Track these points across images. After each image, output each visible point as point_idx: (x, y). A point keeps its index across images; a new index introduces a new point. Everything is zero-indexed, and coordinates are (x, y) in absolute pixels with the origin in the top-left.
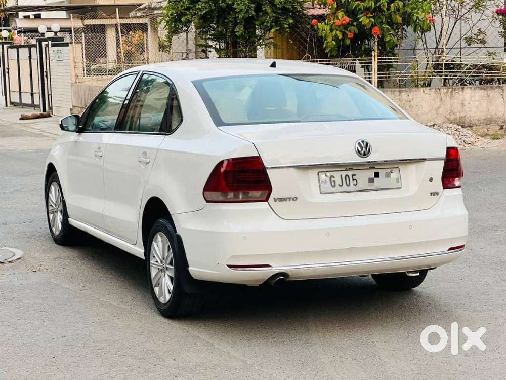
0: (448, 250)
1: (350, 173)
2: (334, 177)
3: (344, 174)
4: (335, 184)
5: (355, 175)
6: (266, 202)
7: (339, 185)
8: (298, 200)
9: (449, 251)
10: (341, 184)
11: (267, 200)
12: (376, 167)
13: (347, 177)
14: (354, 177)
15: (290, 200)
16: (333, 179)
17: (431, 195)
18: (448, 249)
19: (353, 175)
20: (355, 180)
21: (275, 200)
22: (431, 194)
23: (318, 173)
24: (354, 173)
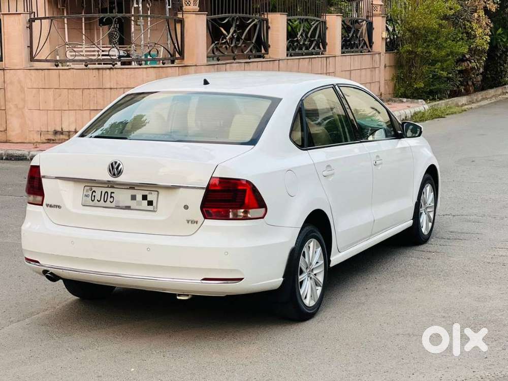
0: (202, 280)
1: (110, 190)
3: (104, 190)
5: (113, 193)
8: (62, 209)
12: (136, 188)
13: (106, 194)
14: (112, 194)
17: (188, 222)
19: (112, 193)
21: (47, 205)
24: (112, 191)
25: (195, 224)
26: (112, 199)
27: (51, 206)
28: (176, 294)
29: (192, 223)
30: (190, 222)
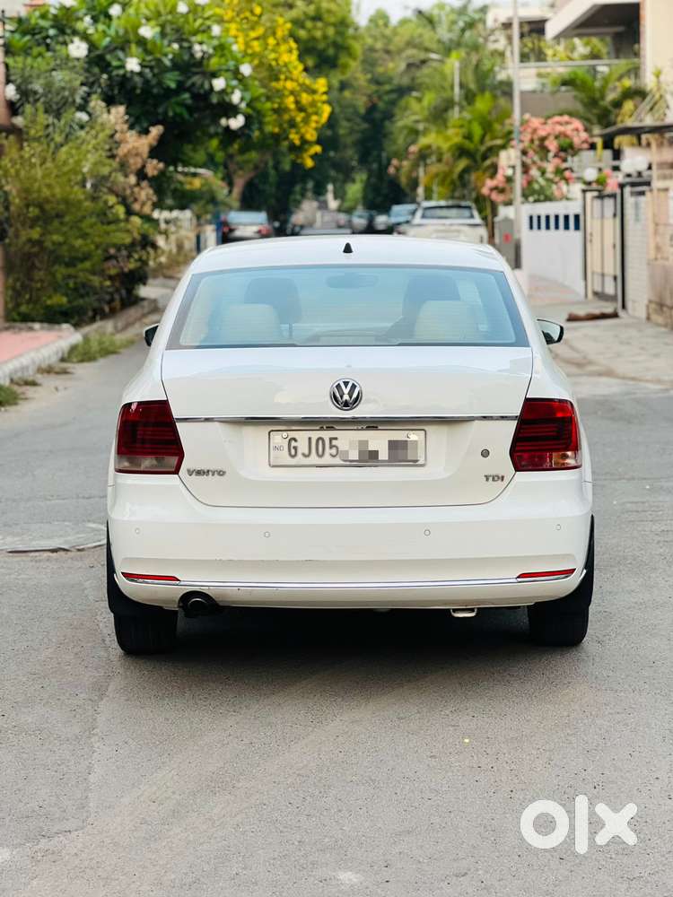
0: (518, 577)
2: (295, 440)
3: (315, 435)
4: (296, 452)
5: (336, 439)
6: (176, 476)
7: (304, 455)
9: (519, 580)
10: (307, 452)
11: (176, 472)
13: (320, 442)
15: (213, 475)
16: (293, 444)
17: (487, 480)
18: (518, 575)
19: (331, 439)
20: (335, 446)
21: (190, 473)
22: (487, 478)
23: (269, 433)
25: (500, 481)
26: (334, 451)
27: (199, 473)
28: (449, 610)
29: (493, 480)
30: (491, 479)
